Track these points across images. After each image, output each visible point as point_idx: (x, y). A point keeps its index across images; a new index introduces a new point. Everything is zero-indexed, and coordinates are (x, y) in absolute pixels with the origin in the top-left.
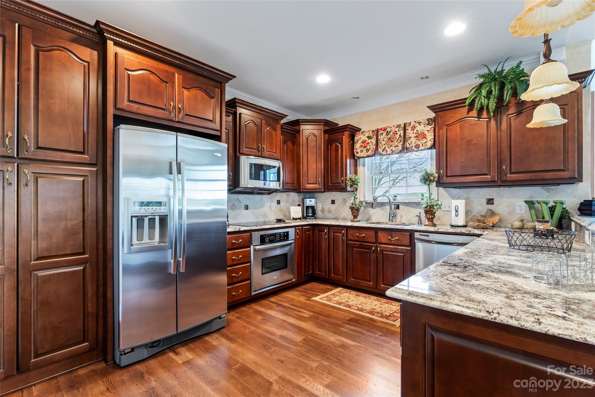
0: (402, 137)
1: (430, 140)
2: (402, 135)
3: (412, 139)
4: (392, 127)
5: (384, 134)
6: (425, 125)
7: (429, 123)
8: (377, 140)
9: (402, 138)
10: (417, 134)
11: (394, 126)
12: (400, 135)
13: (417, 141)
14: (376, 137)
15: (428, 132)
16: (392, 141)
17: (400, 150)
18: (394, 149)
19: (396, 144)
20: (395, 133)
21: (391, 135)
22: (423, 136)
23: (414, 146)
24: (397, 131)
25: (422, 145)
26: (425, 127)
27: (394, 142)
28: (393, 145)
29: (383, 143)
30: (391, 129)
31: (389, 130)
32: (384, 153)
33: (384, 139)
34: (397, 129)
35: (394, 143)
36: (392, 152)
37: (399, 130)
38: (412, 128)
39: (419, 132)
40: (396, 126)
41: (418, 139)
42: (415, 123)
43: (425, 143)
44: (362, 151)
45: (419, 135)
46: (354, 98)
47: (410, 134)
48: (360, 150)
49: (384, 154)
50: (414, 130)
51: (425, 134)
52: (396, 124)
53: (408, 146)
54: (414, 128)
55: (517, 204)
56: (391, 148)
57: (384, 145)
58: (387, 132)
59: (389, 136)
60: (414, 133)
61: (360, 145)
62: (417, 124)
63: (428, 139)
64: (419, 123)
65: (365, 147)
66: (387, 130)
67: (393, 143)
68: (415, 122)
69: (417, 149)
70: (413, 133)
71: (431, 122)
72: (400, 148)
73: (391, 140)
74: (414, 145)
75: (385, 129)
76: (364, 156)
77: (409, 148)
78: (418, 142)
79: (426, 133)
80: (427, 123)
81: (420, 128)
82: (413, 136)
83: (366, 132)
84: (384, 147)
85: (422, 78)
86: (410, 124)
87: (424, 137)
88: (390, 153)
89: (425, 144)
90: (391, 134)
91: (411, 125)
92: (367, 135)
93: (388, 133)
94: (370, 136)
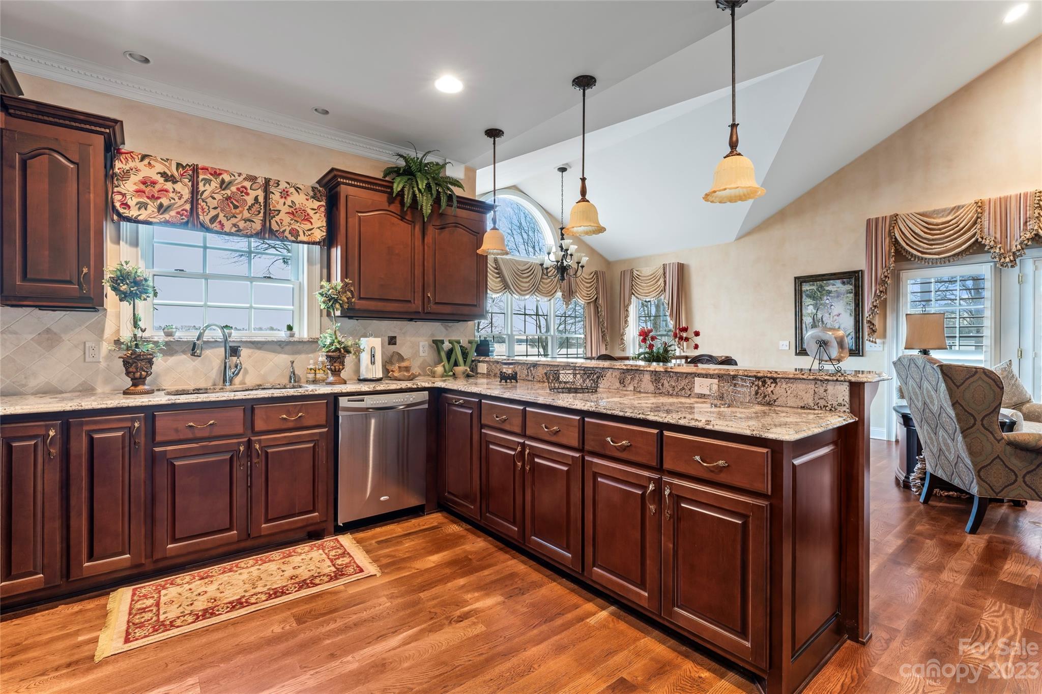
0: (262, 204)
1: (319, 228)
2: (261, 199)
3: (282, 215)
4: (236, 175)
5: (215, 184)
6: (307, 197)
7: (314, 195)
8: (195, 193)
9: (262, 207)
10: (292, 209)
11: (240, 175)
12: (256, 199)
13: (292, 222)
14: (190, 184)
15: (314, 211)
16: (236, 207)
17: (256, 231)
18: (242, 225)
19: (246, 215)
20: (243, 191)
21: (232, 193)
22: (305, 216)
23: (287, 232)
24: (249, 188)
25: (304, 234)
26: (307, 200)
27: (240, 209)
28: (239, 217)
29: (212, 203)
30: (233, 177)
31: (227, 178)
32: (216, 226)
33: (215, 196)
34: (248, 184)
35: (241, 212)
36: (237, 231)
37: (253, 187)
38: (281, 193)
39: (298, 206)
40: (244, 176)
41: (295, 218)
42: (288, 186)
43: (308, 230)
44: (142, 206)
45: (297, 212)
46: (130, 55)
47: (278, 204)
48: (135, 200)
49: (215, 228)
50: (285, 198)
51: (308, 214)
52: (246, 172)
53: (275, 227)
54: (285, 194)
55: (421, 344)
56: (234, 221)
57: (215, 208)
58: (223, 181)
59: (228, 192)
60: (286, 205)
61: (135, 187)
62: (292, 190)
63: (315, 225)
64: (297, 189)
65: (153, 198)
66: (221, 177)
67: (238, 211)
68: (288, 183)
69: (293, 239)
70: (284, 204)
71: (319, 195)
72: (257, 226)
73: (232, 203)
74: (288, 229)
75: (216, 174)
76: (151, 220)
77: (277, 231)
78: (296, 226)
79: (311, 213)
80: (311, 193)
81: (299, 199)
82: (284, 209)
83: (156, 161)
84: (213, 213)
85: (316, 110)
86: (278, 185)
87: (308, 219)
88: (232, 231)
89: (309, 233)
90: (234, 189)
91: (280, 187)
92: (159, 168)
93: (223, 185)
94: (170, 174)
